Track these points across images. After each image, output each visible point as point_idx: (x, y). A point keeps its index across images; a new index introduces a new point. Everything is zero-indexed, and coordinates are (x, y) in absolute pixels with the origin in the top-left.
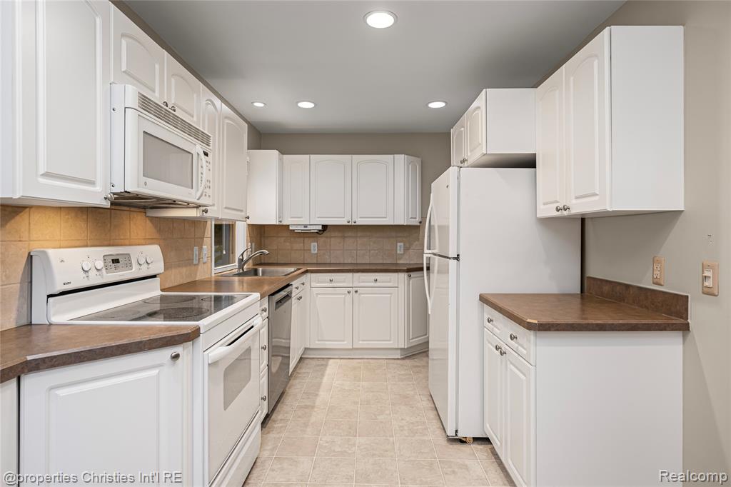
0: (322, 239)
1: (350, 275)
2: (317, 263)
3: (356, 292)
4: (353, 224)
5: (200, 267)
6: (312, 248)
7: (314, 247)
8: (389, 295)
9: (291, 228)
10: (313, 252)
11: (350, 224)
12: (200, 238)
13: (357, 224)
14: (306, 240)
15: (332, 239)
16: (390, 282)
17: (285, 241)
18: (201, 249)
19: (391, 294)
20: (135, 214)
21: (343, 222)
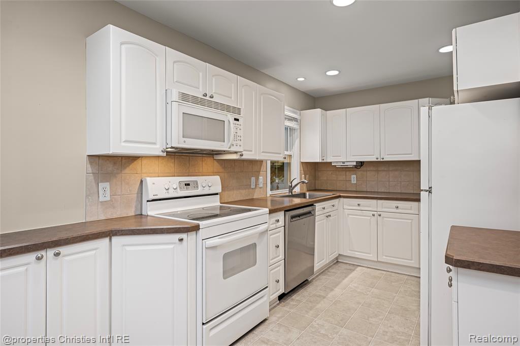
0: (359, 172)
1: (374, 201)
2: (356, 191)
3: (380, 215)
4: (382, 160)
5: (257, 190)
6: (352, 179)
7: (354, 179)
8: (410, 221)
9: (333, 164)
10: (353, 182)
11: (379, 160)
12: (257, 172)
13: (385, 160)
14: (348, 173)
15: (368, 172)
16: (411, 209)
17: (332, 173)
18: (257, 179)
19: (412, 220)
20: (206, 158)
21: (373, 159)
